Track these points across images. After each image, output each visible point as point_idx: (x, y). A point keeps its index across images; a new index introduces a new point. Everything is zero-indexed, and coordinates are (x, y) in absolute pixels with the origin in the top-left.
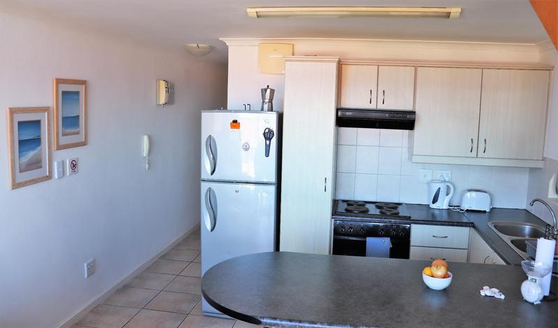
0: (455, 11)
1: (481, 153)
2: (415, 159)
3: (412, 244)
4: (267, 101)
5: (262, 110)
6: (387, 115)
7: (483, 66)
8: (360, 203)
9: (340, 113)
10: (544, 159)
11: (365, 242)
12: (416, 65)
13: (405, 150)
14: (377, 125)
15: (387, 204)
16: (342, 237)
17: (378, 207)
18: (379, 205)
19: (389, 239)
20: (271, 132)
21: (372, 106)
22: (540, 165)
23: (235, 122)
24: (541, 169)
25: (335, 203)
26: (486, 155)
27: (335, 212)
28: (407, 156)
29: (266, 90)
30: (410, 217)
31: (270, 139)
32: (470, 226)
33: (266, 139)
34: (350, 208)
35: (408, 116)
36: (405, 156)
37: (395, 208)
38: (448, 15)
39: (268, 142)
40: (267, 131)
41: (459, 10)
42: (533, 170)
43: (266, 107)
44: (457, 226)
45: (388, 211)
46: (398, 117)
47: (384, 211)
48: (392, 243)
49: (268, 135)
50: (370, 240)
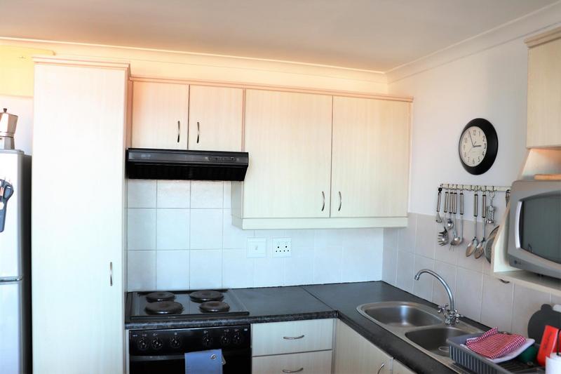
1: (335, 212)
2: (246, 224)
3: (254, 353)
6: (207, 158)
7: (332, 93)
8: (167, 296)
9: (131, 156)
10: (409, 215)
11: (183, 361)
12: (246, 87)
13: (228, 212)
14: (191, 175)
15: (207, 292)
16: (145, 358)
17: (195, 300)
18: (196, 296)
19: (220, 351)
22: (402, 223)
24: (404, 228)
25: (129, 297)
27: (129, 318)
28: (230, 221)
30: (248, 313)
32: (333, 317)
34: (153, 306)
35: (238, 159)
36: (228, 220)
37: (220, 299)
39: (1, 205)
42: (389, 231)
44: (317, 318)
45: (212, 305)
46: (222, 161)
47: (206, 306)
48: (225, 356)
50: (190, 357)
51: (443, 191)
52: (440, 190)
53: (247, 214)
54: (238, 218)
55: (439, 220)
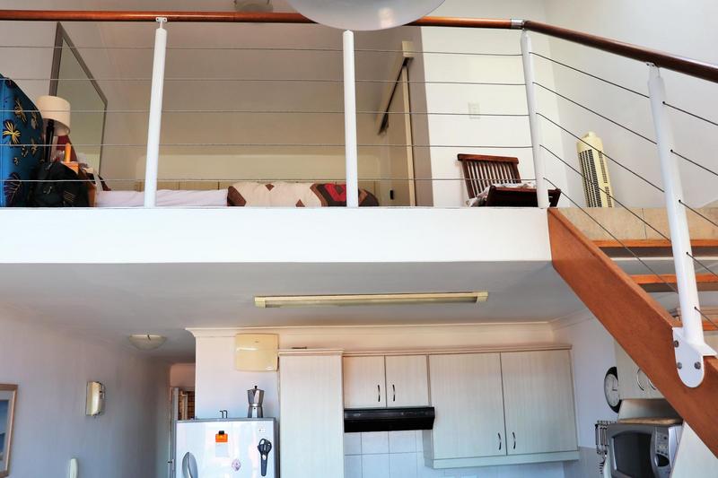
0: (482, 295)
1: (511, 450)
2: (437, 464)
4: (255, 405)
5: (250, 416)
7: (500, 350)
9: (347, 416)
10: (579, 449)
12: (428, 353)
13: (421, 455)
20: (267, 443)
21: (382, 405)
22: (575, 456)
23: (221, 433)
24: (577, 460)
26: (516, 451)
28: (424, 462)
29: (254, 392)
31: (267, 453)
33: (262, 453)
36: (421, 461)
38: (474, 300)
39: (264, 457)
40: (263, 442)
41: (486, 294)
42: (567, 464)
43: (255, 412)
46: (415, 415)
49: (264, 449)
51: (599, 427)
52: (596, 426)
53: (437, 456)
54: (429, 459)
55: (598, 451)
